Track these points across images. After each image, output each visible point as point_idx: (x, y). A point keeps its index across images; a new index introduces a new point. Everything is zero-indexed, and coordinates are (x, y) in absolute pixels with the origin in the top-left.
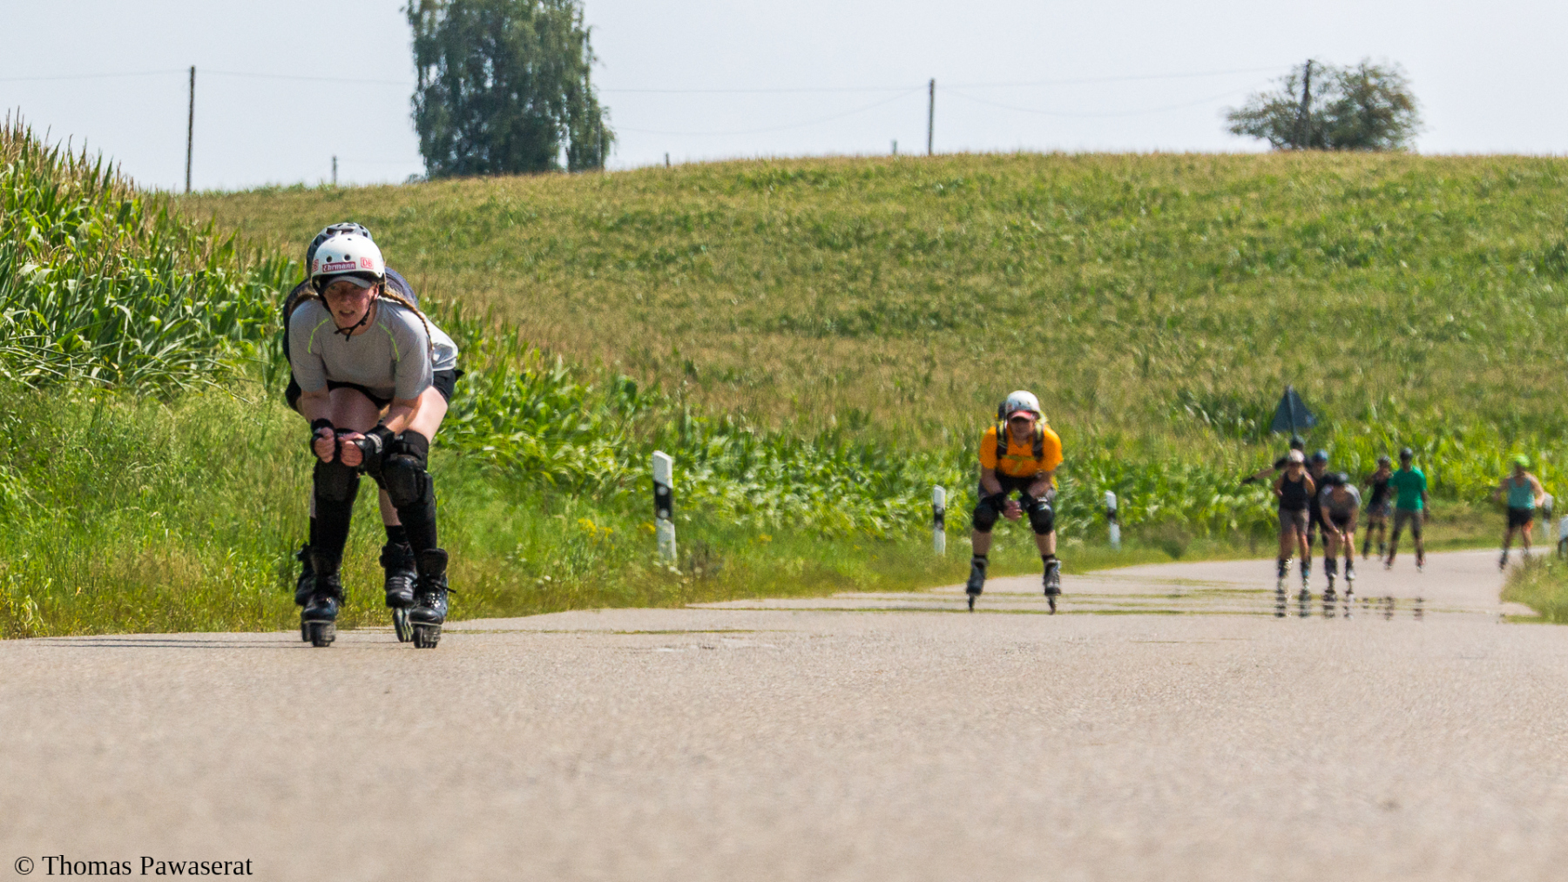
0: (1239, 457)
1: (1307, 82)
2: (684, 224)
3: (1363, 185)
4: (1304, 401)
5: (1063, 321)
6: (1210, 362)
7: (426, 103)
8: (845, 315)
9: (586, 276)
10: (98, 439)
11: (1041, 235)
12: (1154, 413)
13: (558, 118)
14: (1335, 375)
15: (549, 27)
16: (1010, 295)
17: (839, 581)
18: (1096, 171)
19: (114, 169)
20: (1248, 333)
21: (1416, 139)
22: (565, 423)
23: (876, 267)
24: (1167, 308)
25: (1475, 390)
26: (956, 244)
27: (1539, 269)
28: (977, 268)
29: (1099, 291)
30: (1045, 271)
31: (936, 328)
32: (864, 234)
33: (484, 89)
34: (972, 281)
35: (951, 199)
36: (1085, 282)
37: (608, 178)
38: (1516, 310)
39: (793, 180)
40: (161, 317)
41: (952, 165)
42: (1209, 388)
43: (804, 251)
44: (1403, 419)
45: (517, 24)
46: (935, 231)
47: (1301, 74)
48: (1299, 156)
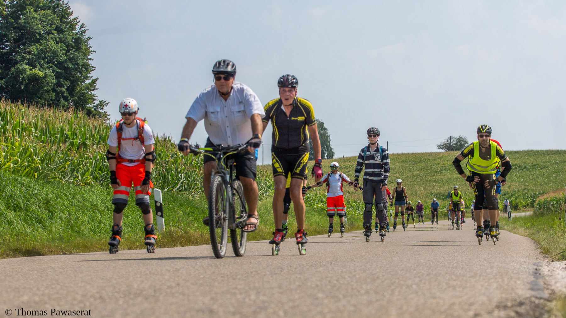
0: (441, 203)
1: (450, 140)
5: (411, 181)
6: (436, 187)
12: (426, 196)
13: (324, 150)
15: (322, 134)
18: (416, 156)
20: (442, 182)
24: (428, 178)
29: (417, 176)
30: (408, 173)
34: (395, 175)
36: (414, 175)
37: (333, 160)
42: (436, 191)
44: (469, 196)
47: (449, 138)
48: (449, 152)
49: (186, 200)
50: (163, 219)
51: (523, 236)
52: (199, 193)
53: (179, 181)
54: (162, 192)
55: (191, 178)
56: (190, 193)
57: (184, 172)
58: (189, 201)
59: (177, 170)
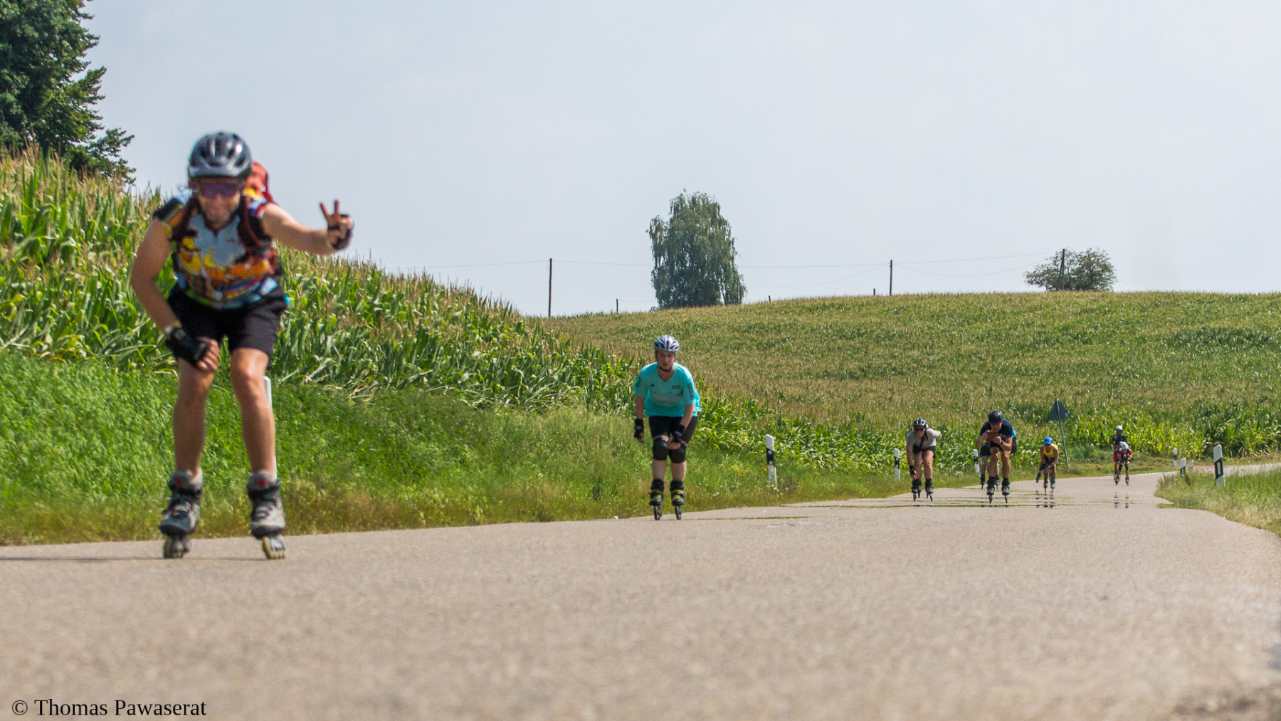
0: (1034, 432)
1: (1063, 259)
2: (778, 329)
3: (1089, 307)
4: (1064, 406)
5: (953, 371)
6: (1020, 389)
7: (659, 275)
8: (853, 370)
9: (734, 354)
10: (508, 432)
11: (942, 331)
13: (720, 280)
14: (1078, 394)
15: (715, 239)
16: (929, 359)
17: (853, 494)
18: (967, 301)
20: (1038, 375)
21: (1113, 285)
22: (725, 422)
23: (866, 347)
24: (1000, 364)
25: (1142, 401)
26: (903, 336)
27: (1168, 344)
28: (913, 347)
29: (969, 357)
30: (944, 348)
31: (894, 375)
32: (861, 332)
33: (686, 267)
34: (911, 353)
35: (900, 315)
36: (962, 353)
37: (742, 307)
38: (1160, 363)
39: (828, 307)
40: (537, 375)
41: (901, 300)
43: (834, 340)
44: (1109, 413)
45: (700, 237)
46: (894, 330)
47: (1060, 256)
48: (1059, 293)
49: (338, 406)
51: (1254, 526)
52: (376, 388)
53: (320, 354)
54: (273, 384)
55: (352, 347)
56: (349, 388)
57: (333, 331)
58: (345, 409)
59: (314, 326)
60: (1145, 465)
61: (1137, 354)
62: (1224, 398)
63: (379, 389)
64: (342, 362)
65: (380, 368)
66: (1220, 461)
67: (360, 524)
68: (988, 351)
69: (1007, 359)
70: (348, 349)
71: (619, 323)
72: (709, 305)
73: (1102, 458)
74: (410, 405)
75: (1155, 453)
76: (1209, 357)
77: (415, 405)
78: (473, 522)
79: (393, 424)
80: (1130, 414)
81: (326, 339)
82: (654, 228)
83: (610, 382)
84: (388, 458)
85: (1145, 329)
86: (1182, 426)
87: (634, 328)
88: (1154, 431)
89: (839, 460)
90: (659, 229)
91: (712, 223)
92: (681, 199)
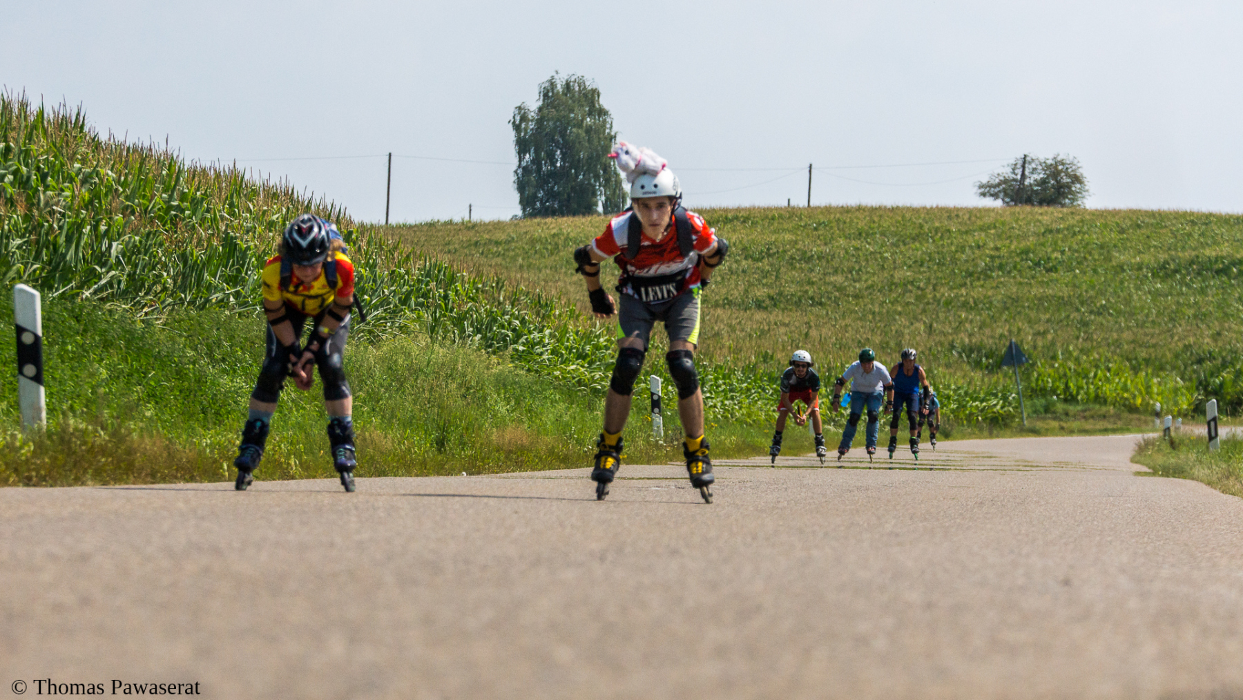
0: (983, 380)
1: (1024, 167)
3: (1054, 226)
4: (1022, 348)
5: (884, 302)
6: (967, 325)
7: (523, 176)
8: (760, 298)
11: (871, 253)
12: (934, 355)
13: (598, 184)
14: (1038, 333)
15: (592, 133)
16: (855, 287)
18: (903, 217)
19: (342, 211)
20: (989, 309)
21: (1085, 201)
22: (601, 359)
23: (778, 271)
24: (943, 295)
25: (1118, 344)
26: (823, 257)
27: (1154, 275)
28: (836, 272)
29: (905, 285)
30: (874, 274)
31: (812, 305)
32: (771, 251)
33: (556, 167)
34: (832, 279)
35: (820, 232)
36: (896, 280)
38: (1140, 298)
39: (731, 221)
40: (370, 296)
41: (822, 213)
42: (967, 340)
43: (736, 261)
44: (1077, 360)
45: (574, 130)
46: (812, 251)
47: (1020, 162)
48: (1017, 209)
49: (123, 330)
50: (42, 389)
52: (170, 308)
53: (102, 265)
54: (43, 299)
55: (141, 256)
56: (138, 306)
57: (120, 235)
58: (131, 332)
59: (95, 228)
60: (1119, 424)
61: (1113, 285)
62: (1220, 344)
63: (173, 310)
64: (129, 275)
65: (175, 282)
66: (1214, 419)
67: (147, 475)
68: (929, 279)
69: (951, 289)
70: (136, 259)
71: (472, 233)
72: (584, 214)
73: (1067, 414)
74: (211, 328)
75: (1132, 409)
76: (1203, 291)
77: (218, 329)
78: (287, 476)
79: (190, 353)
80: (1103, 360)
81: (110, 246)
82: (518, 118)
83: (459, 306)
84: (183, 395)
85: (1124, 255)
86: (1167, 375)
87: (490, 240)
88: (1132, 381)
89: (740, 408)
90: (524, 118)
91: (590, 114)
92: (552, 84)
